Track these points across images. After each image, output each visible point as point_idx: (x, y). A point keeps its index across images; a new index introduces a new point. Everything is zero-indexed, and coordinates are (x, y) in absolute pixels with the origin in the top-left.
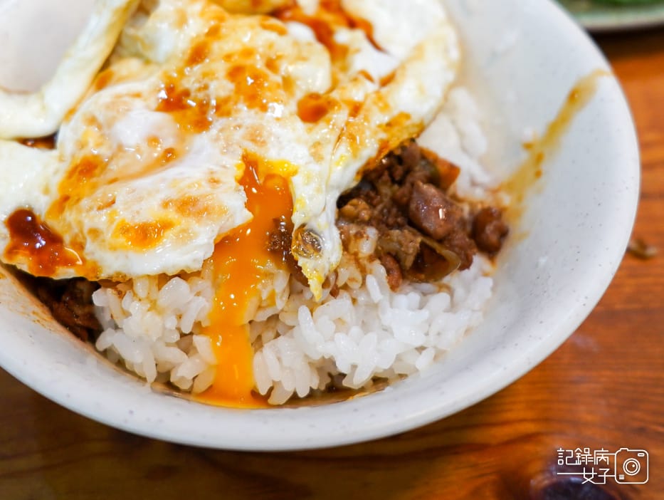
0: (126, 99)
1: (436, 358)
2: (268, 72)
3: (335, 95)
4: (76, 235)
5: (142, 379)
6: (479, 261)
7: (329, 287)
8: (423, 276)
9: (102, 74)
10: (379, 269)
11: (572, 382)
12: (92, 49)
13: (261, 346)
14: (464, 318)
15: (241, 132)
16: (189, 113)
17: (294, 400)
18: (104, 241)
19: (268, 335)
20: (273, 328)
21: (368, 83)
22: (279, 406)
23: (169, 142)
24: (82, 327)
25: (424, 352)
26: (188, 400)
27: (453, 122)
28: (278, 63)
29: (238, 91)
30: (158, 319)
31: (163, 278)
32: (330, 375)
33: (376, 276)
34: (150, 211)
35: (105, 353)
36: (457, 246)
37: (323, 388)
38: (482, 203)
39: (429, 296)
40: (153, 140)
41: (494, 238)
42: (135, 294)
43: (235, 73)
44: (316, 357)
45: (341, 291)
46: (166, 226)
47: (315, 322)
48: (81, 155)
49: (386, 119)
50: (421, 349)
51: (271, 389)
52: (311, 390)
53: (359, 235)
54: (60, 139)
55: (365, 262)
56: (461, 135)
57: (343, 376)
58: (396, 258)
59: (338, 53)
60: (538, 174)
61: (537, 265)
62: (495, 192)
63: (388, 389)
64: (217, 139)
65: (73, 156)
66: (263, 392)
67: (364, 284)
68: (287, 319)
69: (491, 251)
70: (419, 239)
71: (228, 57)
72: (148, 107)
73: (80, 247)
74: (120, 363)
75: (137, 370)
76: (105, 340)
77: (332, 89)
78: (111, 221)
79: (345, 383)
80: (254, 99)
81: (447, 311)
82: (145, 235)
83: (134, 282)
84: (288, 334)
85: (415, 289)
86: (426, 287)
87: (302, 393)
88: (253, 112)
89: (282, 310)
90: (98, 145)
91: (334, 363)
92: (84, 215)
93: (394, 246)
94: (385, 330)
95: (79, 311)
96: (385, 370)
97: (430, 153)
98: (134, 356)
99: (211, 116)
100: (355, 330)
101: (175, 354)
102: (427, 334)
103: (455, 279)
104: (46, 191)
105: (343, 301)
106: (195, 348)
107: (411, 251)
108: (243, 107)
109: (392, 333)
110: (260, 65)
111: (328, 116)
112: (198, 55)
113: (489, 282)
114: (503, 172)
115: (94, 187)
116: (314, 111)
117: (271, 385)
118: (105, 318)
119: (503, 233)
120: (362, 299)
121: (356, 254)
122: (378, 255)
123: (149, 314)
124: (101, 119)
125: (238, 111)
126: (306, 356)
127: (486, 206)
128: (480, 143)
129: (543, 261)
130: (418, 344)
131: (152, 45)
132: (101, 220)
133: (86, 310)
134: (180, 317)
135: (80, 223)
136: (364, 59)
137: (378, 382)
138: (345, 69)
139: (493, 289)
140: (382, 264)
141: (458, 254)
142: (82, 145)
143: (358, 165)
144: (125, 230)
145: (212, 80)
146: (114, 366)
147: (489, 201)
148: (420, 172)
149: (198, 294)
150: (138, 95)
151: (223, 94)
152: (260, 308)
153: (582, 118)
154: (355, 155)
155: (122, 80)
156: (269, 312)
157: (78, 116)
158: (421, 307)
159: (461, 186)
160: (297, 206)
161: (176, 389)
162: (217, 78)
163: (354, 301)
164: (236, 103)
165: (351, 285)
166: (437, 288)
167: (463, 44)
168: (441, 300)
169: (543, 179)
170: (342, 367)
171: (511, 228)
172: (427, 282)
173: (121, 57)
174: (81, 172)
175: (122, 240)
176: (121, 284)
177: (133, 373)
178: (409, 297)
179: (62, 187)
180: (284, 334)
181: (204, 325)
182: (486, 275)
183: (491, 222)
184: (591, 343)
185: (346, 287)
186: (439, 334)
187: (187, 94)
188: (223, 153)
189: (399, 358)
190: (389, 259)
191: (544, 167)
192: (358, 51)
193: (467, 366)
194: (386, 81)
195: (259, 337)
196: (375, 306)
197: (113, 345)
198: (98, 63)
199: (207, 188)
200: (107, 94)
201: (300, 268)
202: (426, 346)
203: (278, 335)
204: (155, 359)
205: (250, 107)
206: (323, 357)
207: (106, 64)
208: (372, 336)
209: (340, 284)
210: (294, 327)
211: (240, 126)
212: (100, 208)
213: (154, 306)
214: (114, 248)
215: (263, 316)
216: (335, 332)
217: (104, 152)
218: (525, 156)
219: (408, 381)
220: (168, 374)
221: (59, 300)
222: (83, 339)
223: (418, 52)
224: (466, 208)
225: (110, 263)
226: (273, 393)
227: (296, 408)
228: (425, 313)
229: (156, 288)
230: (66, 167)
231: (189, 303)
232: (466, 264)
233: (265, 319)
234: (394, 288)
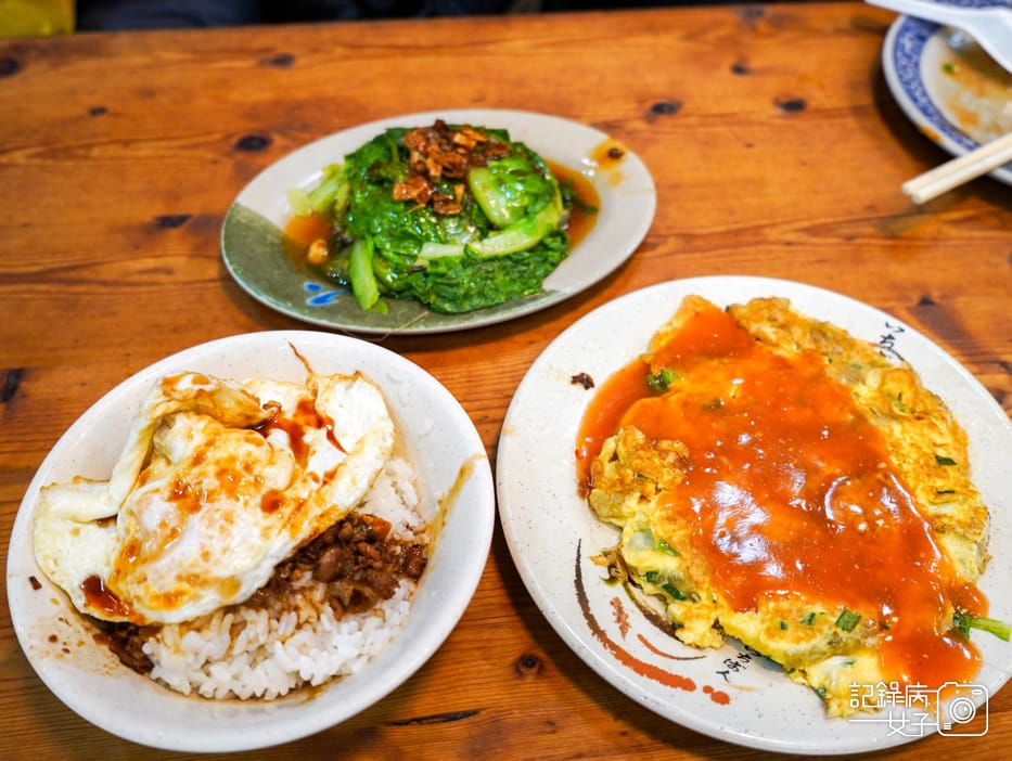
0: (149, 495)
1: (369, 660)
2: (244, 473)
3: (288, 493)
5: (182, 694)
8: (357, 609)
10: (327, 610)
13: (257, 666)
14: (385, 633)
19: (260, 658)
20: (262, 654)
22: (270, 701)
24: (140, 666)
25: (361, 658)
26: (211, 704)
28: (253, 466)
32: (301, 679)
33: (326, 614)
34: (169, 584)
35: (158, 680)
36: (382, 585)
38: (411, 542)
43: (221, 473)
44: (289, 671)
45: (305, 625)
46: (182, 593)
47: (286, 650)
50: (359, 656)
51: (265, 691)
52: (290, 689)
55: (318, 605)
58: (340, 600)
60: (444, 524)
63: (343, 682)
66: (260, 693)
67: (319, 618)
68: (269, 648)
69: (416, 577)
70: (351, 588)
71: (217, 462)
73: (129, 604)
74: (167, 686)
75: (178, 689)
76: (156, 673)
79: (312, 684)
80: (232, 493)
81: (378, 628)
82: (170, 600)
84: (271, 657)
88: (230, 501)
89: (265, 643)
93: (336, 592)
94: (334, 648)
95: (136, 655)
96: (338, 670)
98: (174, 681)
101: (200, 677)
102: (362, 646)
103: (384, 606)
104: (108, 564)
105: (304, 636)
107: (347, 594)
108: (223, 497)
109: (338, 649)
110: (238, 466)
111: (279, 510)
116: (271, 504)
118: (153, 659)
119: (423, 565)
120: (319, 628)
121: (311, 601)
122: (326, 600)
124: (135, 512)
125: (220, 499)
130: (357, 653)
132: (140, 590)
133: (141, 655)
135: (128, 591)
137: (335, 678)
138: (304, 466)
139: (410, 609)
140: (331, 606)
141: (381, 592)
142: (128, 531)
145: (205, 478)
146: (164, 688)
147: (416, 540)
149: (209, 641)
150: (157, 491)
151: (212, 487)
156: (256, 645)
158: (359, 629)
161: (204, 697)
162: (209, 477)
163: (315, 630)
164: (219, 494)
165: (311, 620)
168: (372, 622)
169: (446, 528)
170: (307, 676)
171: (429, 559)
172: (361, 612)
175: (156, 604)
177: (176, 692)
178: (351, 623)
179: (117, 563)
180: (269, 657)
185: (307, 622)
186: (372, 644)
189: (344, 665)
190: (333, 601)
191: (447, 519)
195: (255, 660)
196: (328, 632)
197: (161, 675)
202: (362, 653)
203: (265, 658)
204: (188, 680)
205: (228, 497)
206: (292, 671)
208: (326, 653)
209: (302, 621)
212: (138, 584)
213: (177, 650)
214: (152, 608)
215: (253, 647)
216: (300, 655)
217: (139, 536)
218: (438, 508)
220: (198, 688)
222: (141, 673)
224: (399, 549)
225: (151, 617)
226: (266, 694)
228: (362, 633)
230: (119, 546)
234: (339, 620)
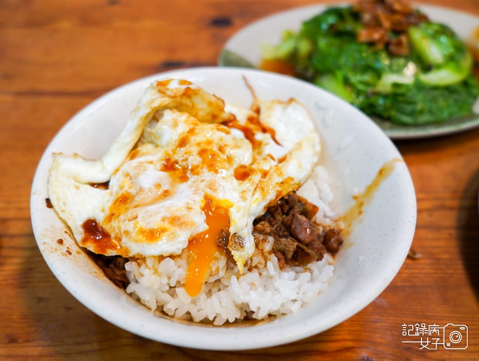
0: (146, 164)
1: (302, 306)
2: (220, 153)
3: (254, 166)
4: (117, 234)
5: (149, 309)
6: (327, 257)
7: (247, 266)
8: (297, 263)
9: (133, 152)
10: (274, 258)
11: (373, 322)
12: (128, 138)
13: (211, 295)
14: (317, 286)
15: (205, 183)
16: (177, 172)
17: (227, 324)
18: (131, 237)
19: (215, 289)
20: (217, 286)
21: (272, 161)
22: (219, 326)
23: (165, 187)
24: (119, 281)
25: (296, 303)
26: (172, 321)
27: (316, 184)
28: (225, 148)
29: (203, 162)
30: (158, 278)
31: (161, 258)
32: (246, 312)
33: (272, 262)
34: (155, 223)
35: (131, 295)
36: (316, 248)
37: (242, 318)
38: (329, 226)
39: (300, 274)
40: (158, 186)
41: (335, 245)
42: (146, 265)
43: (202, 153)
44: (239, 302)
45: (253, 269)
46: (163, 230)
47: (239, 284)
48: (121, 193)
49: (281, 180)
50: (295, 301)
51: (215, 317)
52: (236, 319)
53: (264, 240)
54: (111, 184)
55: (267, 254)
56: (320, 191)
57: (253, 312)
58: (283, 253)
59: (256, 145)
60: (360, 213)
61: (358, 260)
62: (336, 221)
63: (276, 321)
64: (191, 187)
65: (117, 193)
66: (211, 319)
67: (266, 265)
68: (224, 282)
69: (333, 252)
70: (296, 244)
71: (198, 144)
72: (156, 169)
73: (119, 240)
74: (138, 300)
75: (147, 304)
76: (131, 288)
77: (252, 164)
78: (135, 227)
79: (254, 316)
80: (212, 167)
81: (308, 282)
82: (152, 235)
83: (146, 260)
84: (225, 290)
85: (293, 269)
86: (298, 269)
87: (232, 320)
88: (210, 173)
89: (223, 277)
90: (130, 188)
91: (249, 306)
92: (121, 223)
93: (282, 247)
94: (276, 290)
95: (118, 272)
96: (275, 311)
97: (303, 199)
98: (146, 297)
99: (189, 174)
100: (260, 289)
101: (166, 297)
102: (298, 293)
103: (314, 266)
104: (103, 210)
105: (254, 275)
106: (177, 294)
107: (291, 250)
108: (205, 170)
109: (280, 292)
110: (215, 149)
111: (250, 177)
112: (183, 143)
113: (332, 268)
114: (341, 211)
115: (127, 209)
116: (243, 174)
117: (215, 315)
118: (131, 277)
119: (340, 243)
120: (264, 273)
121: (262, 250)
122: (274, 251)
123: (153, 276)
124: (131, 174)
125: (203, 172)
126: (234, 302)
127: (332, 228)
128: (330, 195)
129: (361, 258)
130: (293, 299)
131: (159, 137)
132: (130, 226)
133: (122, 272)
134: (169, 278)
135: (119, 228)
136: (270, 148)
137: (271, 316)
138: (259, 153)
139: (334, 272)
140: (276, 256)
141: (316, 252)
142: (121, 188)
143: (265, 203)
144: (142, 232)
145: (190, 156)
146: (135, 302)
147: (333, 226)
148: (297, 209)
149: (179, 267)
150: (151, 163)
151: (195, 163)
152: (211, 275)
153: (385, 184)
154: (263, 199)
155: (143, 155)
156: (216, 278)
157: (120, 172)
158: (295, 279)
159: (319, 217)
160: (232, 223)
161: (167, 315)
162: (192, 155)
163: (260, 274)
164: (202, 168)
165: (258, 265)
166: (304, 270)
167: (323, 143)
168: (306, 276)
169: (363, 215)
170: (253, 308)
171: (344, 240)
172: (299, 266)
173: (143, 143)
174: (121, 201)
175: (141, 237)
176: (139, 260)
177: (145, 306)
178: (289, 274)
179: (111, 209)
180: (223, 289)
181: (182, 283)
182: (330, 264)
183: (334, 237)
184: (384, 302)
185: (256, 267)
186: (304, 294)
187: (177, 162)
188: (194, 194)
189: (282, 305)
190: (279, 253)
191: (364, 209)
192: (267, 144)
193: (320, 311)
194: (282, 160)
195: (210, 290)
196: (271, 277)
197: (134, 291)
198: (131, 146)
199: (185, 212)
200: (135, 162)
201: (232, 256)
202: (297, 299)
203: (220, 290)
204: (156, 299)
205: (210, 171)
206: (243, 303)
207: (136, 146)
208: (269, 293)
209: (253, 265)
210: (228, 286)
211: (204, 181)
212: (130, 220)
213: (156, 272)
214: (136, 241)
215: (212, 280)
216: (250, 290)
217: (133, 191)
218: (353, 203)
219: (287, 317)
220: (162, 307)
221: (108, 266)
222: (120, 287)
223: (299, 146)
224: (321, 229)
225: (134, 249)
226: (216, 320)
227: (228, 328)
228: (297, 282)
229: (158, 263)
230: (113, 198)
231: (174, 271)
232: (320, 258)
233: (213, 281)
234: (281, 268)
